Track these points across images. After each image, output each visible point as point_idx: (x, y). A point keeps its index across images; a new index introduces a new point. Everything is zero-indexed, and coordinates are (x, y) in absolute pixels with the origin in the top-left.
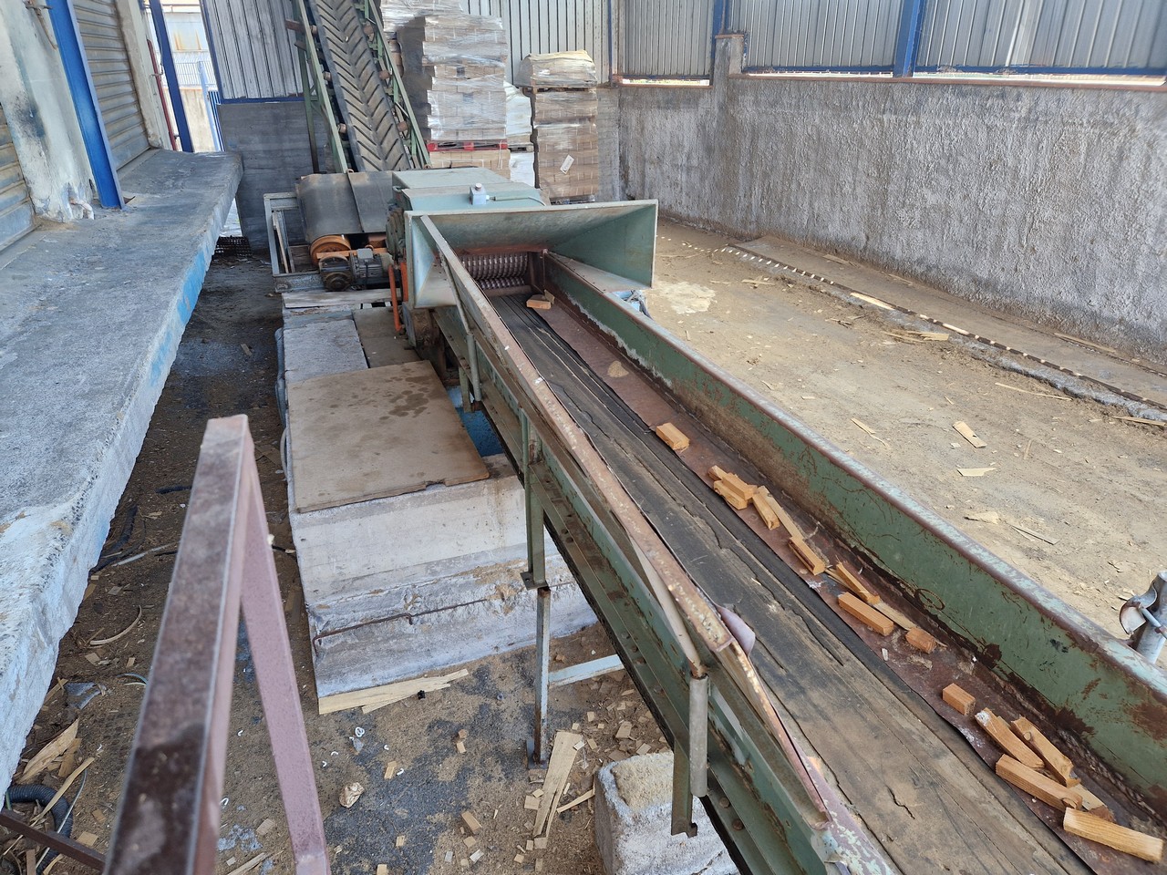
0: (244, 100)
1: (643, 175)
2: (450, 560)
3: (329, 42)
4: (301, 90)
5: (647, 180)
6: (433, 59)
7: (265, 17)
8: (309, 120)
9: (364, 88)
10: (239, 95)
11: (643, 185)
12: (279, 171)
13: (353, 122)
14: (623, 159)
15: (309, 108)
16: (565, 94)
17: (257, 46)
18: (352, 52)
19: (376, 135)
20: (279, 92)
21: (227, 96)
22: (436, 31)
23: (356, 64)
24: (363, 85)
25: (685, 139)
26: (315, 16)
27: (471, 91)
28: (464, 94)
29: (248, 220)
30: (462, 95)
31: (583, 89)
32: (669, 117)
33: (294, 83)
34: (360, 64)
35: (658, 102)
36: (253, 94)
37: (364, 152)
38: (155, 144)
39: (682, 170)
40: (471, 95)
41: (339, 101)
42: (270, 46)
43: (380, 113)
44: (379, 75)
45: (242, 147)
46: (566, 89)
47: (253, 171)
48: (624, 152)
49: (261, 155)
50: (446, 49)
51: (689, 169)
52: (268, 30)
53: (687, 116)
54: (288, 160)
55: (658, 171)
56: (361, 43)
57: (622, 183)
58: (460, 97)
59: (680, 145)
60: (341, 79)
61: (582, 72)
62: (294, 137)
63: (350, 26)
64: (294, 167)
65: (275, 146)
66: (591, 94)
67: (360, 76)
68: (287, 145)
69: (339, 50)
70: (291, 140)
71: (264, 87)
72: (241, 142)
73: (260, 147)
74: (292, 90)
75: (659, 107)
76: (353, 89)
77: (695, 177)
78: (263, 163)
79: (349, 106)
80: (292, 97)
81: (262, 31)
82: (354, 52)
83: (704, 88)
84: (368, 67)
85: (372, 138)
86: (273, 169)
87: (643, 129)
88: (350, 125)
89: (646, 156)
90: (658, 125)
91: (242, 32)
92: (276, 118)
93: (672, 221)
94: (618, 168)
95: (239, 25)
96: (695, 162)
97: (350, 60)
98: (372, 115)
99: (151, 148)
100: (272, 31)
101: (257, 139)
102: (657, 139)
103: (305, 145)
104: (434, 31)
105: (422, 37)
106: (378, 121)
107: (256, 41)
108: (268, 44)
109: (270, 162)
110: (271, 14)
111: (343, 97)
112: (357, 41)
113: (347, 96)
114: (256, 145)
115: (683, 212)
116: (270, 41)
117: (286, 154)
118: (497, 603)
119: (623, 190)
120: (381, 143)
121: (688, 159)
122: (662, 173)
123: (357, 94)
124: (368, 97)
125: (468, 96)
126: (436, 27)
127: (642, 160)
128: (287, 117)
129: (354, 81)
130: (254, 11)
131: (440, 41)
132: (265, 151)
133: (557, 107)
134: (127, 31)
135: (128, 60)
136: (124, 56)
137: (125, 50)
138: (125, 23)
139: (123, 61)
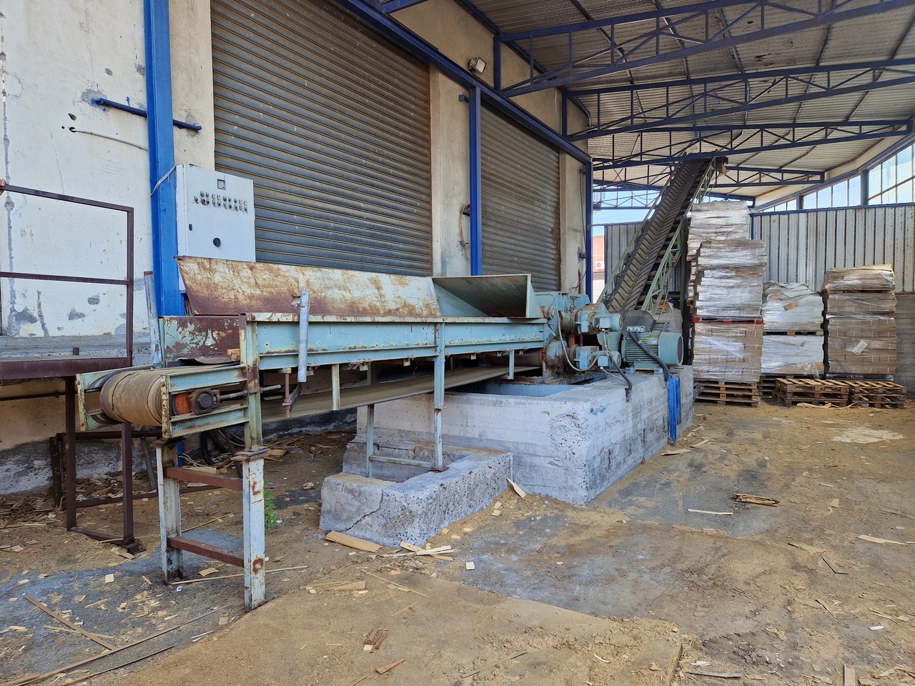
2: (408, 431)
6: (703, 266)
13: (615, 296)
16: (860, 294)
22: (710, 250)
34: (645, 269)
43: (636, 292)
46: (863, 291)
61: (877, 278)
66: (890, 295)
79: (620, 289)
88: (612, 297)
97: (640, 268)
104: (707, 250)
106: (632, 296)
113: (623, 284)
118: (411, 453)
123: (631, 283)
129: (634, 278)
131: (712, 256)
134: (562, 266)
135: (559, 280)
136: (556, 278)
137: (559, 275)
138: (562, 263)
139: (554, 280)
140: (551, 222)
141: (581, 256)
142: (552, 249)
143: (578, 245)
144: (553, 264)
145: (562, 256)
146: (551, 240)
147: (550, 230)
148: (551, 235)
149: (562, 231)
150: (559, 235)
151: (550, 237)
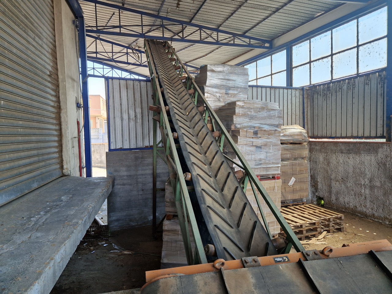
0: (121, 149)
1: (330, 186)
3: (176, 115)
4: (152, 144)
5: (334, 190)
6: (238, 126)
7: (139, 110)
8: (155, 160)
9: (201, 144)
10: (118, 147)
11: (330, 192)
12: (134, 186)
13: (196, 171)
14: (313, 178)
15: (155, 154)
16: (291, 145)
17: (132, 123)
18: (191, 121)
19: (217, 182)
20: (140, 145)
21: (112, 148)
22: (243, 109)
23: (194, 128)
24: (201, 141)
25: (367, 170)
26: (168, 102)
27: (261, 144)
28: (257, 147)
29: (112, 214)
30: (255, 147)
31: (300, 144)
32: (351, 157)
33: (148, 141)
34: (197, 128)
35: (341, 149)
36: (127, 146)
37: (209, 201)
38: (66, 174)
39: (365, 187)
40: (260, 147)
41: (185, 153)
42: (139, 124)
43: (217, 162)
44: (212, 134)
45: (115, 174)
46: (291, 143)
47: (119, 187)
48: (314, 174)
49: (125, 178)
50: (247, 120)
51: (372, 188)
52: (139, 116)
53: (368, 158)
54: (140, 180)
55: (343, 186)
56: (197, 115)
57: (313, 189)
58: (253, 149)
59: (362, 174)
60: (185, 137)
61: (300, 135)
62: (144, 168)
63: (189, 107)
64: (142, 184)
65: (133, 173)
66: (304, 145)
67: (197, 135)
68: (140, 172)
69: (183, 120)
70: (142, 170)
71: (133, 143)
72: (116, 171)
73: (125, 173)
74: (147, 144)
75: (342, 153)
76: (194, 144)
77: (378, 193)
78: (125, 182)
79: (192, 157)
80: (147, 148)
81: (136, 116)
82: (192, 121)
83: (382, 143)
84: (203, 129)
85: (213, 185)
86: (131, 185)
87: (329, 163)
88: (194, 173)
89: (332, 177)
90: (341, 161)
91: (125, 117)
92: (136, 158)
93: (357, 216)
94: (310, 181)
95: (124, 114)
96: (378, 184)
97: (190, 125)
98: (210, 164)
99: (63, 175)
100: (141, 116)
101: (124, 169)
102: (341, 169)
103: (151, 172)
104: (241, 109)
105: (234, 113)
106: (217, 169)
107: (132, 121)
108: (138, 122)
109: (129, 181)
110: (142, 108)
111: (187, 150)
112: (194, 115)
113: (189, 149)
114: (124, 172)
115: (367, 211)
116: (139, 121)
117: (139, 177)
119: (314, 193)
120: (222, 190)
121: (370, 182)
122: (347, 187)
123: (197, 147)
124: (205, 149)
125: (259, 147)
126: (242, 107)
127: (328, 179)
128: (142, 158)
129: (194, 139)
130: (133, 107)
131: (244, 115)
132: (127, 176)
133: (287, 152)
134: (63, 115)
135: (60, 130)
136: (57, 127)
137: (60, 124)
138: (62, 111)
139: (56, 130)
140: (49, 64)
141: (78, 106)
142: (52, 95)
143: (76, 95)
144: (53, 112)
145: (62, 104)
146: (49, 85)
147: (48, 73)
148: (49, 79)
149: (60, 77)
150: (58, 81)
151: (49, 82)
